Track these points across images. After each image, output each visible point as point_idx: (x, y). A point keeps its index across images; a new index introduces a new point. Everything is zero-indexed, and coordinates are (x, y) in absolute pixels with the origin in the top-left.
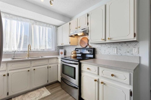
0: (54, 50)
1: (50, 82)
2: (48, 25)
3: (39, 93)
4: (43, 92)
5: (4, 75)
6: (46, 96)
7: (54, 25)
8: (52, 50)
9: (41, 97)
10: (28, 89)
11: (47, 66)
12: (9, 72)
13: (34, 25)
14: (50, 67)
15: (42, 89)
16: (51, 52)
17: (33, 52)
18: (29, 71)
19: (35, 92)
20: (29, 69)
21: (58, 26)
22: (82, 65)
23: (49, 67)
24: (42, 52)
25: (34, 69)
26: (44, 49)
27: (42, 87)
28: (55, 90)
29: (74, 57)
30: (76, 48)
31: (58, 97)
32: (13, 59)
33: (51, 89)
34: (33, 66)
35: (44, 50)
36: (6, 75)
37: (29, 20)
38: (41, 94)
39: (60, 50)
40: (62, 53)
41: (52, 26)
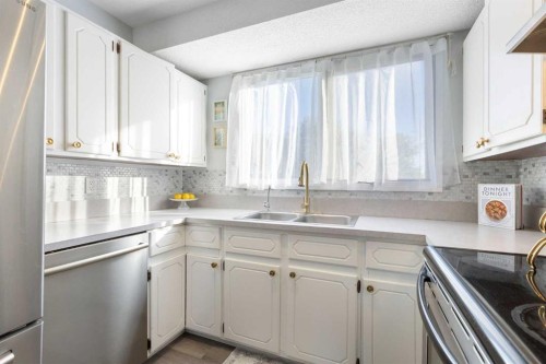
2: (397, 53)
5: (214, 265)
11: (353, 276)
14: (370, 289)
18: (272, 273)
20: (274, 266)
23: (364, 287)
34: (291, 260)
35: (372, 184)
36: (219, 264)
39: (481, 187)
40: (496, 211)
41: (425, 45)
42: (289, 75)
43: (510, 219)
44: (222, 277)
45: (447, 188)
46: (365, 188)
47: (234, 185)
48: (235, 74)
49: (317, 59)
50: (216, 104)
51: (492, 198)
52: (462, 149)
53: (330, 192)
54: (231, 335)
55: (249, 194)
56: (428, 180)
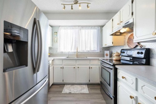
0: (99, 51)
1: (91, 82)
2: (93, 28)
3: (81, 88)
4: (84, 88)
5: (61, 68)
6: (85, 93)
7: (99, 26)
8: (97, 51)
9: (80, 92)
10: (74, 82)
11: (88, 66)
12: (64, 66)
13: (81, 30)
14: (91, 68)
15: (84, 86)
16: (96, 53)
17: (80, 53)
18: (74, 68)
19: (78, 86)
20: (74, 66)
21: (103, 26)
22: (118, 71)
23: (90, 68)
24: (87, 53)
25: (78, 67)
26: (89, 50)
27: (85, 84)
28: (93, 91)
29: (116, 60)
30: (122, 50)
31: (93, 99)
32: (67, 58)
33: (91, 89)
34: (78, 65)
36: (62, 68)
37: (77, 27)
38: (81, 90)
39: (105, 51)
40: (107, 55)
41: (97, 27)
42: (73, 29)
43: (109, 56)
44: (63, 70)
45: (100, 52)
46: (88, 52)
47: (60, 51)
48: (60, 26)
49: (79, 26)
50: (55, 32)
51: (106, 53)
52: (102, 45)
53: (81, 53)
54: (65, 82)
55: (63, 53)
56: (97, 50)
